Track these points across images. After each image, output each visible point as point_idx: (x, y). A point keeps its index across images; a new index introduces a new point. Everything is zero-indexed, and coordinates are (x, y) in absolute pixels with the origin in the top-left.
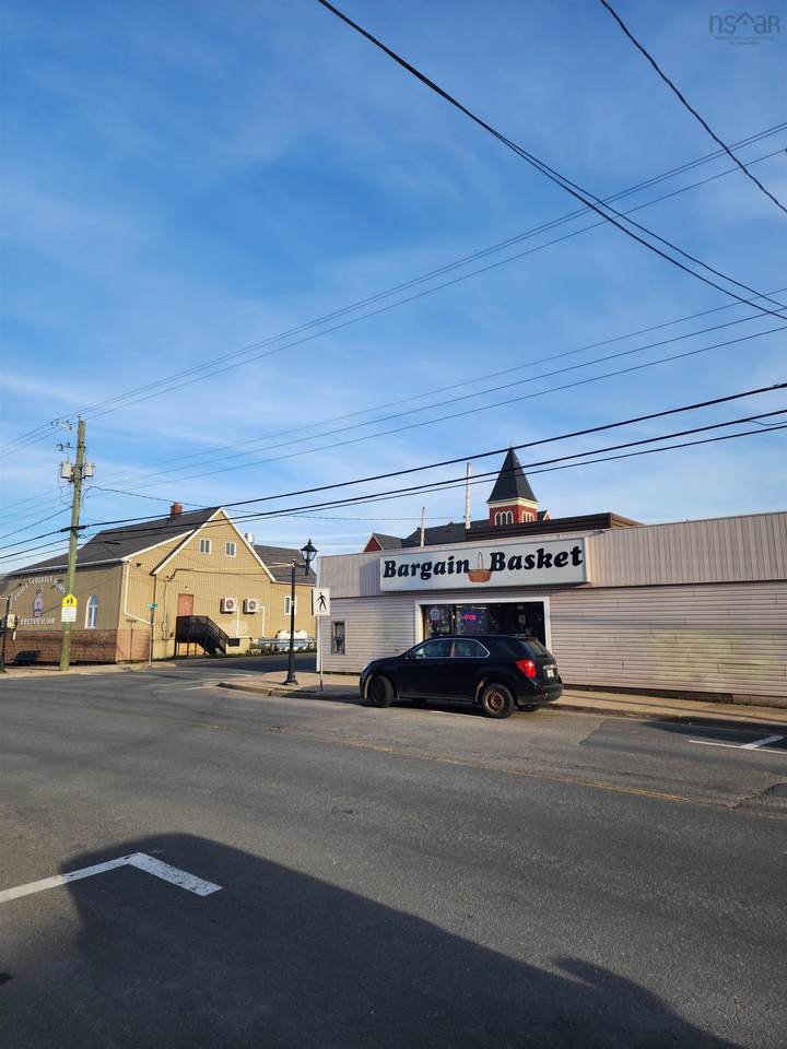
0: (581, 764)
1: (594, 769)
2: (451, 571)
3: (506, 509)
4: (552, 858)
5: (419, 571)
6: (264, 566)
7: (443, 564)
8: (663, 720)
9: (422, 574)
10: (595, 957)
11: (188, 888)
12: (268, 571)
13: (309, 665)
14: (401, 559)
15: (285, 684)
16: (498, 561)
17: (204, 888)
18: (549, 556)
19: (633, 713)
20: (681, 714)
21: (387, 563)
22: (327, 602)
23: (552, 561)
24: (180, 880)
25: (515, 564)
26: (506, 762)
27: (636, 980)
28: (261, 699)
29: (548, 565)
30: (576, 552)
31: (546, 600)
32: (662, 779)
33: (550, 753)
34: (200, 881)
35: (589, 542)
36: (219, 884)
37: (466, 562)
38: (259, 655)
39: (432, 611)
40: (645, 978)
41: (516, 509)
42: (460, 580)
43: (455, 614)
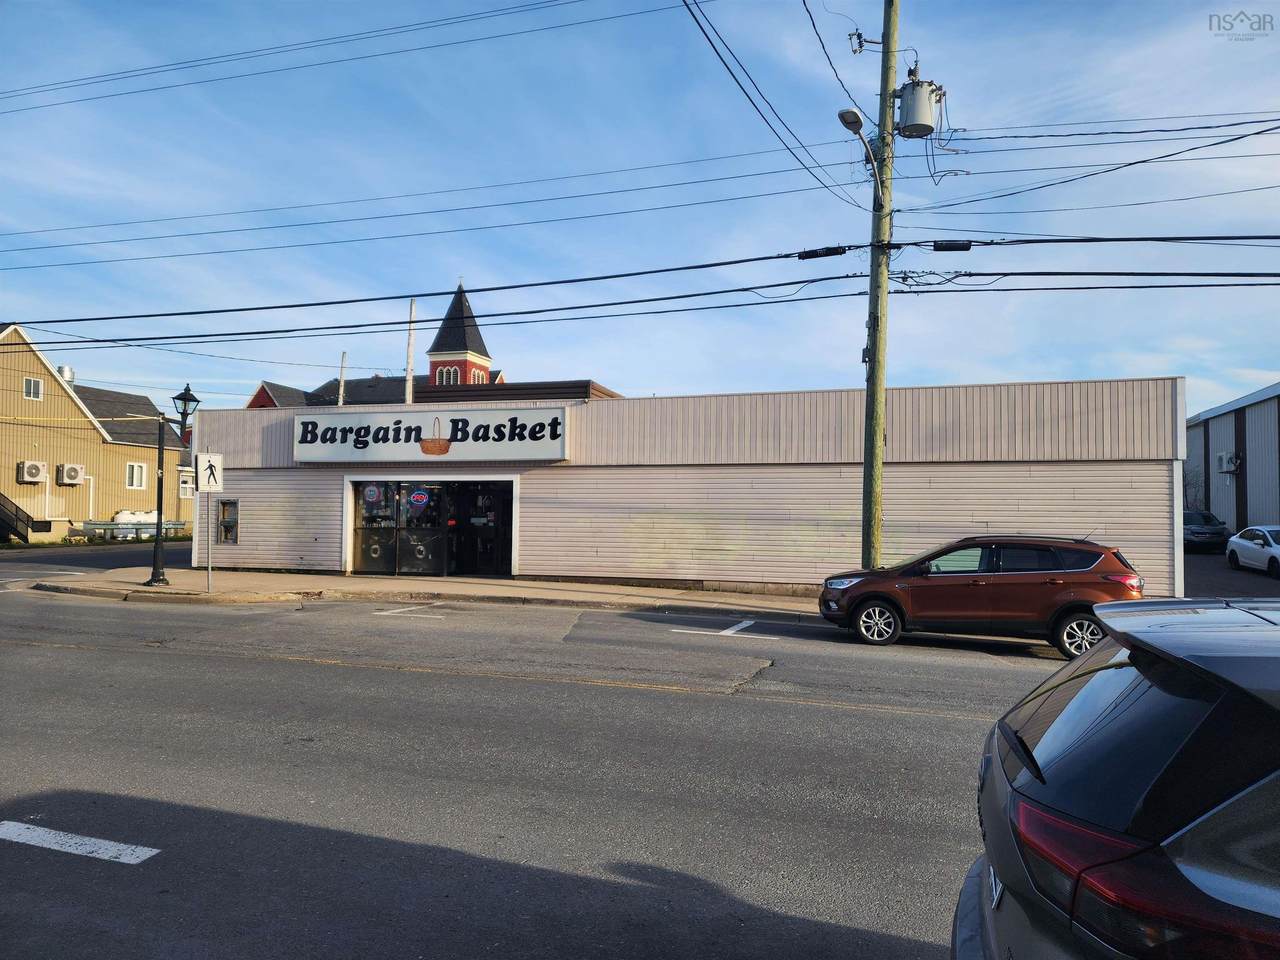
0: (573, 662)
1: (588, 667)
2: (397, 439)
3: (451, 363)
4: (572, 764)
5: (352, 437)
6: (91, 417)
7: (387, 430)
8: (641, 610)
9: (356, 442)
10: (647, 858)
11: (106, 858)
12: (98, 425)
13: (182, 560)
14: (324, 419)
15: (148, 584)
16: (459, 430)
17: (134, 855)
18: (523, 427)
19: (611, 604)
20: (659, 603)
21: (305, 425)
22: (219, 473)
23: (526, 433)
24: (89, 849)
25: (481, 434)
26: (488, 667)
27: (691, 872)
28: (112, 605)
29: (522, 438)
30: (555, 423)
31: (516, 479)
32: (658, 671)
33: (534, 652)
34: (122, 846)
35: (571, 413)
36: (154, 846)
37: (418, 430)
38: (85, 545)
39: (367, 489)
40: (697, 869)
41: (464, 365)
42: (410, 451)
43: (399, 494)
